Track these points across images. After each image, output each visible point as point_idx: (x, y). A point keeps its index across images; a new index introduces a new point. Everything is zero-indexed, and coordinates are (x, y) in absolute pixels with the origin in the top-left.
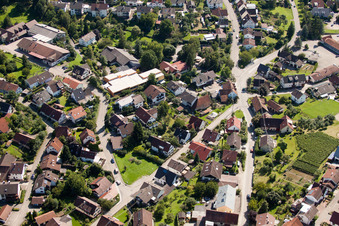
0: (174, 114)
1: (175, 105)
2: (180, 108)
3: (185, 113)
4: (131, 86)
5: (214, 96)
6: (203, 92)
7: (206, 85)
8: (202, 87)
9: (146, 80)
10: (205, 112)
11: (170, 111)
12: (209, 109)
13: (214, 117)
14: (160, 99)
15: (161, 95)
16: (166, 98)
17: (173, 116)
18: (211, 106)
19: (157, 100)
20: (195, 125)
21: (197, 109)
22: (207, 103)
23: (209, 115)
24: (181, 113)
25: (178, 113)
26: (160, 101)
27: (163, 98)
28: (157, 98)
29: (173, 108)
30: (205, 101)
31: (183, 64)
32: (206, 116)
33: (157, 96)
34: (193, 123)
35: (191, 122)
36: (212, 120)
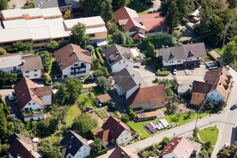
0: (89, 105)
1: (99, 90)
2: (105, 98)
3: (111, 109)
4: (35, 38)
5: (181, 90)
6: (170, 77)
7: (181, 67)
8: (172, 69)
9: (68, 34)
10: (148, 115)
11: (80, 99)
12: (160, 113)
13: (159, 128)
14: (78, 73)
15: (80, 65)
16: (91, 73)
17: (84, 108)
18: (168, 106)
19: (72, 74)
20: (109, 134)
21: (133, 106)
22: (159, 100)
23: (151, 123)
24: (103, 106)
25: (96, 105)
26: (77, 75)
27: (85, 72)
28: (72, 69)
29: (93, 94)
30: (154, 95)
31: (161, 19)
32: (145, 123)
33: (73, 66)
34: (108, 131)
35: (105, 127)
36: (152, 133)
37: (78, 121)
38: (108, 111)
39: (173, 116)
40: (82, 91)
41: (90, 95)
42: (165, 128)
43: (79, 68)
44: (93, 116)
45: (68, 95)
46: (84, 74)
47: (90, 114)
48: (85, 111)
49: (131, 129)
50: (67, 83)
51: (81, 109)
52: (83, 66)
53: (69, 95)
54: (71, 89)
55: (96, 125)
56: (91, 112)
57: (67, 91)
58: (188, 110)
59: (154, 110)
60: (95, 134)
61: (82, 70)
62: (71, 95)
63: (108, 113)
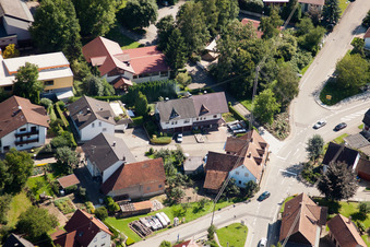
0: (44, 192)
1: (60, 169)
2: (70, 181)
3: (79, 199)
5: (190, 166)
6: (172, 147)
7: (189, 131)
8: (174, 133)
9: (10, 81)
10: (138, 206)
11: (30, 183)
12: (156, 203)
13: (155, 227)
14: (27, 142)
15: (29, 130)
16: (48, 142)
17: (37, 198)
18: (169, 192)
19: (17, 143)
20: (75, 238)
21: (113, 193)
22: (154, 182)
23: (143, 219)
24: (66, 194)
25: (56, 193)
26: (25, 146)
27: (37, 140)
28: (17, 136)
29: (50, 175)
30: (146, 175)
31: (158, 56)
32: (133, 220)
33: (18, 131)
34: (74, 233)
35: (69, 227)
36: (144, 235)
37: (25, 218)
38: (75, 201)
39: (177, 208)
40: (34, 170)
41: (45, 177)
42: (164, 227)
43: (28, 135)
44: (51, 210)
45: (10, 178)
46: (36, 144)
47: (46, 208)
48: (37, 203)
49: (111, 230)
50: (8, 159)
51: (32, 200)
52: (35, 131)
53: (12, 178)
54: (14, 168)
55: (54, 225)
56: (48, 204)
57: (8, 171)
58: (200, 197)
59: (148, 198)
60: (53, 238)
61: (33, 137)
62: (15, 177)
63: (74, 205)
